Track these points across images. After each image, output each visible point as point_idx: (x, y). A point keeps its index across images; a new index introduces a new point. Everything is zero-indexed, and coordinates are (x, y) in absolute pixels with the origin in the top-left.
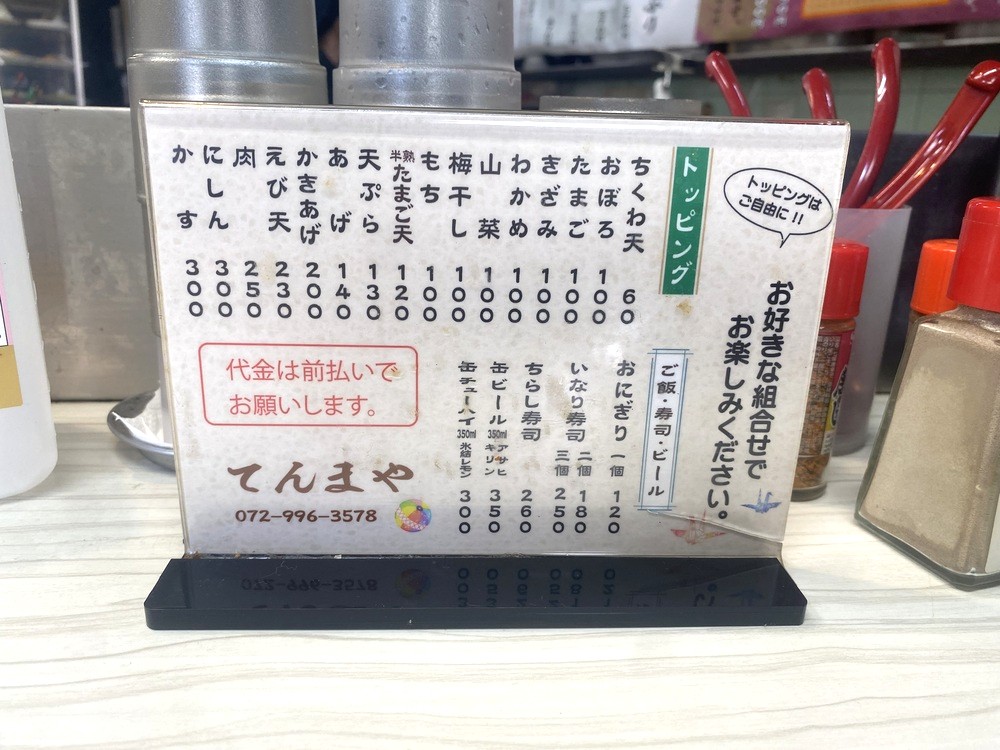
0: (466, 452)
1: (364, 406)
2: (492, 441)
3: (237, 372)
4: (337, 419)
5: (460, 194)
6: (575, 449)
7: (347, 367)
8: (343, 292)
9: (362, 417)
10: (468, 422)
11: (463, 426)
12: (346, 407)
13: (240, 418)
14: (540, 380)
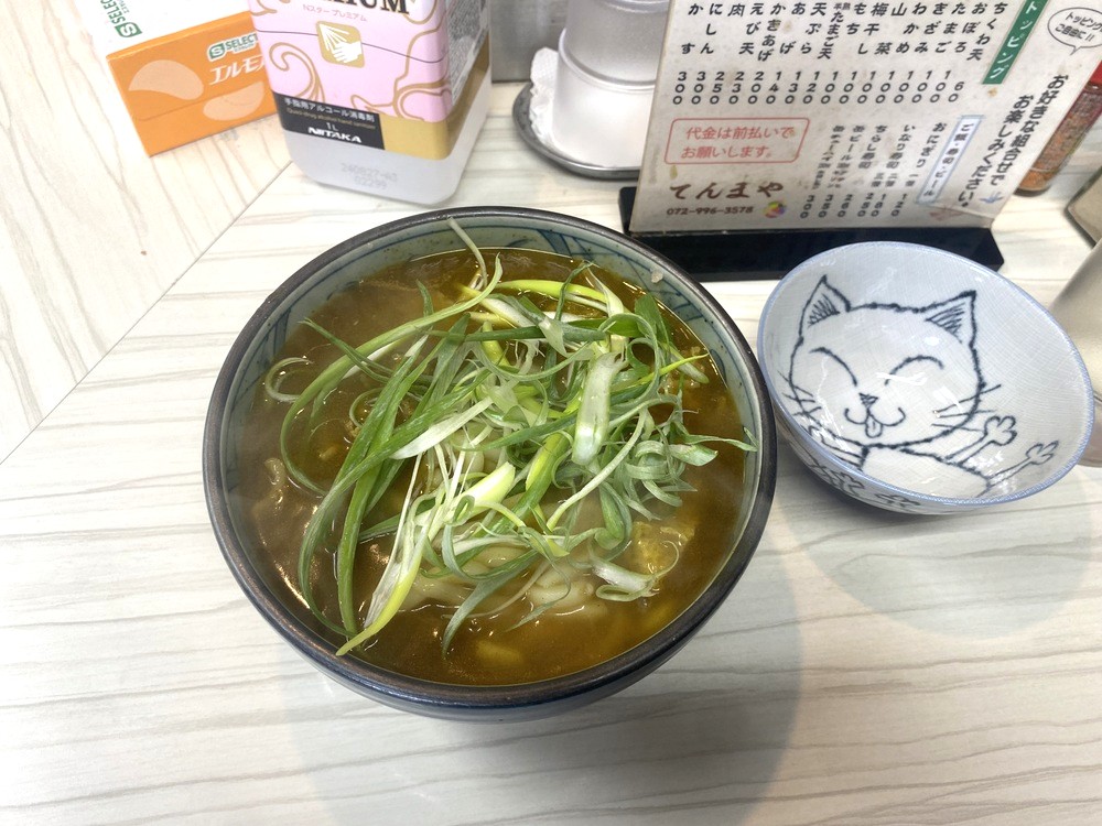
0: (820, 175)
1: (766, 152)
2: (839, 170)
3: (692, 135)
4: (748, 159)
5: (873, 28)
6: (888, 173)
7: (762, 131)
8: (775, 88)
9: (763, 157)
10: (828, 159)
11: (824, 161)
12: (754, 153)
13: (687, 160)
14: (882, 135)
